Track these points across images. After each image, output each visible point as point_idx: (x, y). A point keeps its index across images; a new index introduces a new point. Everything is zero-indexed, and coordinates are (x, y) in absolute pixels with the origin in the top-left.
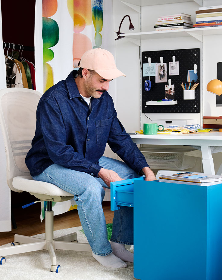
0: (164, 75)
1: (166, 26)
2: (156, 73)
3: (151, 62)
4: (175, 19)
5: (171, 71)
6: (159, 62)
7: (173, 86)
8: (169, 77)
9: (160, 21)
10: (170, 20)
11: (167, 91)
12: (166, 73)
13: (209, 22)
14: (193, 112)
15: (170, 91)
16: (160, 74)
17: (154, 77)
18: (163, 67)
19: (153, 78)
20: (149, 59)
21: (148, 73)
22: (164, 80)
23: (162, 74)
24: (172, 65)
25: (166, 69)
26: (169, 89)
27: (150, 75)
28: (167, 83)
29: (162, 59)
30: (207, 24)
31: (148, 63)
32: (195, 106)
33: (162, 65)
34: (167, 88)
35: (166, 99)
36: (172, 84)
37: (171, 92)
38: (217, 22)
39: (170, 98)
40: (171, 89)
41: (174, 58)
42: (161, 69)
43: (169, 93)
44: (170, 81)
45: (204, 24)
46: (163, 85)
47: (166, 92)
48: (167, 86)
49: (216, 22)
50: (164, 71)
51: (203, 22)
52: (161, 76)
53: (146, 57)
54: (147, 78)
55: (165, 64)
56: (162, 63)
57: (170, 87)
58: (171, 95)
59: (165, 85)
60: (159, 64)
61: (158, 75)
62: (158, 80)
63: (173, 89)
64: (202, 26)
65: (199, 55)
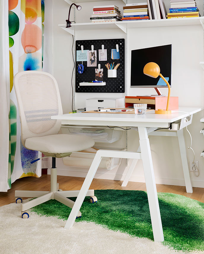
0: (94, 61)
1: (101, 18)
2: (88, 58)
3: (84, 49)
4: (109, 13)
5: (100, 57)
7: (102, 70)
8: (98, 62)
9: (95, 14)
10: (104, 13)
11: (97, 74)
12: (96, 59)
13: (135, 16)
14: (119, 92)
15: (99, 74)
16: (91, 60)
17: (86, 62)
18: (94, 53)
19: (85, 63)
20: (82, 47)
21: (81, 58)
22: (95, 65)
23: (93, 59)
24: (101, 52)
25: (96, 56)
26: (99, 72)
27: (82, 60)
28: (97, 67)
29: (92, 46)
30: (133, 18)
31: (81, 50)
32: (121, 87)
33: (93, 52)
34: (97, 71)
35: (96, 80)
36: (101, 68)
37: (100, 75)
38: (141, 16)
39: (100, 80)
40: (100, 72)
41: (103, 46)
43: (98, 76)
44: (99, 65)
45: (130, 18)
46: (93, 69)
47: (96, 75)
49: (140, 17)
50: (94, 57)
51: (130, 16)
52: (92, 61)
53: (79, 45)
54: (80, 63)
55: (96, 51)
56: (93, 51)
58: (100, 77)
59: (96, 69)
60: (90, 51)
61: (89, 60)
62: (89, 65)
63: (102, 72)
64: (128, 19)
65: (124, 44)
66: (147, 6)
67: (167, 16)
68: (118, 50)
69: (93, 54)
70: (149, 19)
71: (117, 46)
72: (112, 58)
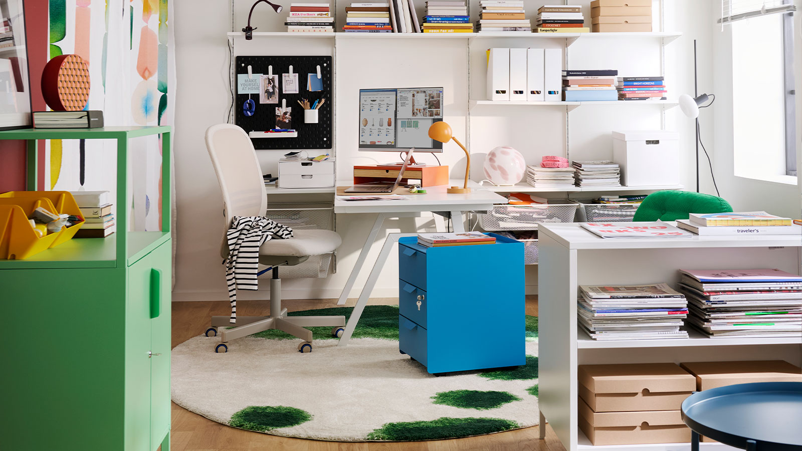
0: (273, 93)
1: (306, 24)
2: (261, 89)
3: (253, 73)
4: (319, 16)
5: (285, 87)
6: (266, 73)
7: (289, 109)
8: (282, 96)
9: (294, 16)
10: (311, 16)
11: (279, 116)
12: (277, 90)
13: (367, 24)
14: (321, 147)
15: (283, 116)
16: (267, 91)
17: (258, 95)
18: (273, 80)
19: (256, 97)
20: (250, 68)
21: (247, 89)
22: (275, 100)
23: (271, 90)
24: (287, 78)
25: (277, 84)
26: (282, 114)
27: (250, 92)
28: (280, 105)
29: (270, 68)
30: (364, 26)
31: (247, 73)
32: (325, 139)
33: (271, 78)
34: (279, 112)
35: (277, 128)
36: (287, 106)
37: (286, 118)
38: (379, 25)
39: (285, 127)
40: (285, 113)
41: (291, 68)
42: (270, 83)
43: (281, 120)
44: (284, 101)
45: (360, 27)
46: (272, 107)
47: (278, 119)
48: (280, 109)
49: (376, 26)
50: (274, 87)
51: (358, 24)
52: (270, 94)
53: (243, 65)
54: (245, 96)
55: (276, 77)
56: (271, 75)
57: (284, 111)
58: (285, 122)
59: (277, 108)
60: (266, 76)
62: (263, 100)
63: (289, 114)
64: (356, 28)
65: (330, 66)
66: (388, 9)
67: (423, 28)
68: (319, 76)
69: (270, 81)
70: (393, 31)
71: (318, 68)
72: (310, 88)
